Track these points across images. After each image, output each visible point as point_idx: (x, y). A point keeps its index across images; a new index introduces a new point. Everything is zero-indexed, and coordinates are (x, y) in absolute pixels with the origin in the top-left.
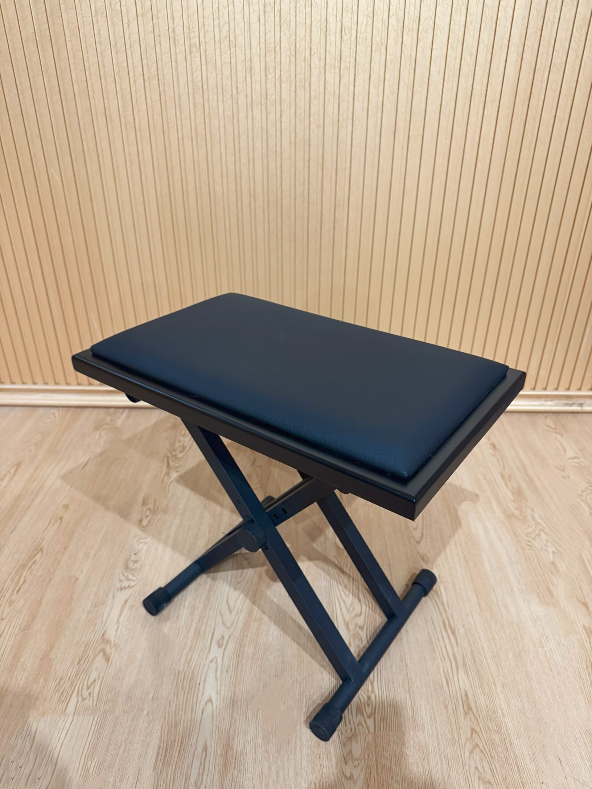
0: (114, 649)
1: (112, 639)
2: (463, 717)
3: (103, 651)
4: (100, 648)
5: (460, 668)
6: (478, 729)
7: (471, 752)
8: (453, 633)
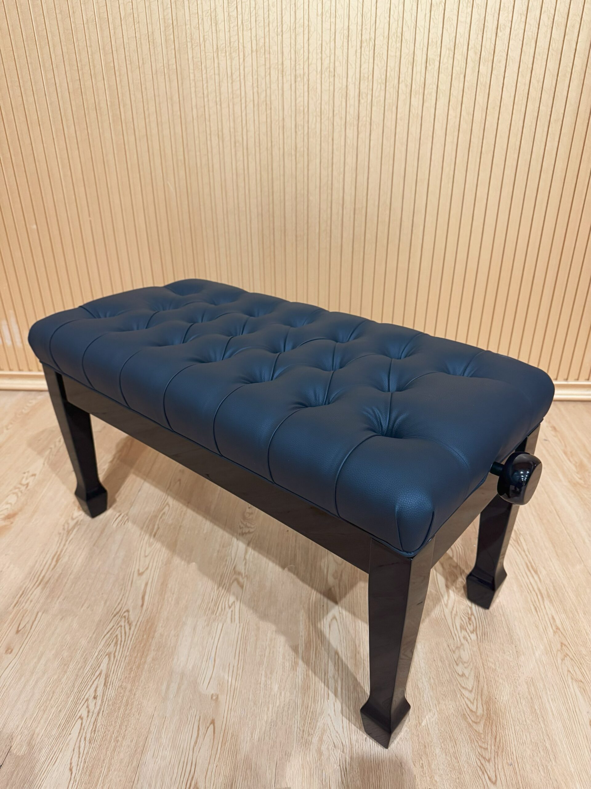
0: (245, 579)
1: (243, 571)
2: (552, 634)
3: (236, 580)
4: (233, 578)
5: (545, 599)
6: (567, 644)
7: (563, 660)
8: (536, 572)
